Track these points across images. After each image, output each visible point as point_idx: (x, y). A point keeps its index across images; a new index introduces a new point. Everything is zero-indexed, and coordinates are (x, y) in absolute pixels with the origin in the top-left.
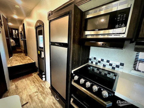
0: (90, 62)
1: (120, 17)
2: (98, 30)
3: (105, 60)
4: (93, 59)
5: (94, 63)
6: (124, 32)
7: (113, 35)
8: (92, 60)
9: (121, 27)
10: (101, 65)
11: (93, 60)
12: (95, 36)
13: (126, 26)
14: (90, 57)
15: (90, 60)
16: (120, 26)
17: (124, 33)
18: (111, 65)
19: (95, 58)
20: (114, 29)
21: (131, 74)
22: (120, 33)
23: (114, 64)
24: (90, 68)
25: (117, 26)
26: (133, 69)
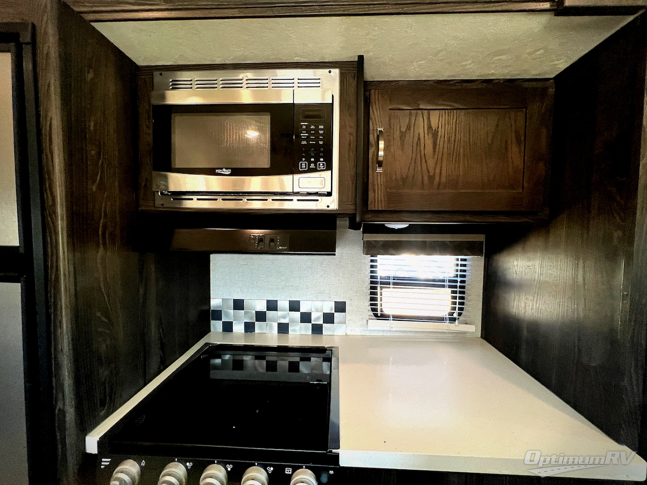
0: (216, 326)
1: (308, 130)
2: (228, 172)
3: (284, 304)
4: (232, 311)
5: (238, 328)
6: (329, 190)
7: (295, 198)
8: (227, 315)
9: (315, 170)
10: (271, 328)
11: (230, 314)
12: (220, 198)
13: (329, 167)
14: (215, 302)
15: (217, 315)
16: (312, 166)
17: (329, 194)
18: (306, 318)
19: (239, 305)
20: (297, 177)
21: (368, 334)
22: (316, 194)
23: (317, 311)
24: (218, 361)
25: (303, 165)
26: (371, 313)
